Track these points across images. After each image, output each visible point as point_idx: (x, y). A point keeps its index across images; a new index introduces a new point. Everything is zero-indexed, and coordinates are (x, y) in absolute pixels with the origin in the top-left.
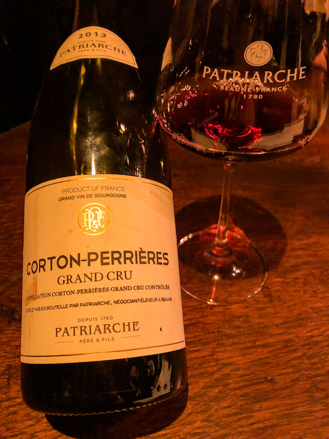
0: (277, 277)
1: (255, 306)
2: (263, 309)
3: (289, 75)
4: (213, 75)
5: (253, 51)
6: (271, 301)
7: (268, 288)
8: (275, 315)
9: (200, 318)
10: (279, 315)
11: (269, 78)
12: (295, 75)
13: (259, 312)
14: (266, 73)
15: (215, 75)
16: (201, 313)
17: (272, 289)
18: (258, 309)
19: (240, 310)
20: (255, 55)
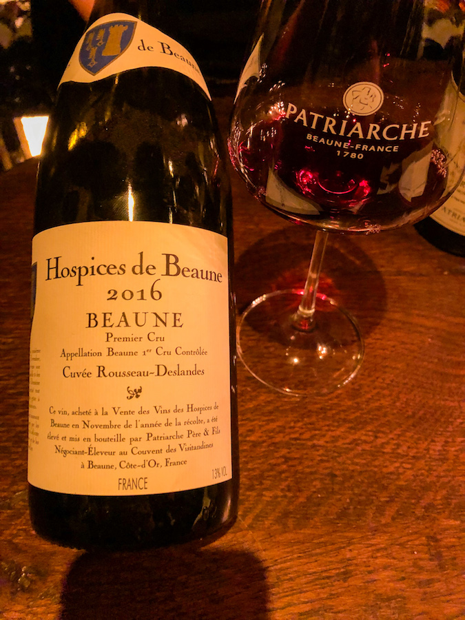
0: (449, 518)
1: (416, 576)
2: (429, 582)
3: (404, 131)
4: (299, 117)
5: (356, 94)
6: (442, 567)
7: (437, 541)
8: (448, 598)
9: (327, 598)
10: (453, 597)
11: (375, 133)
12: (413, 132)
13: (422, 590)
14: (372, 126)
15: (301, 118)
16: (327, 589)
17: (442, 543)
18: (420, 584)
19: (392, 584)
20: (358, 99)
